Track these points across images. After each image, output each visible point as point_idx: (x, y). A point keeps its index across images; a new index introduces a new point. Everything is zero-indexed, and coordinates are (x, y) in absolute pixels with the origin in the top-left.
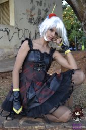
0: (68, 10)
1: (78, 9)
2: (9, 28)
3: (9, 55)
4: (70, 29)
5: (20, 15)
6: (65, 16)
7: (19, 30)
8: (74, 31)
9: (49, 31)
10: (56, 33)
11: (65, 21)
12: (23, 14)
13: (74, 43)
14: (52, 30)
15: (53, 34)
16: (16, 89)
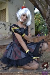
0: (37, 15)
1: (43, 12)
2: (6, 23)
3: (5, 38)
4: (38, 25)
5: (12, 16)
6: (36, 19)
8: (40, 27)
11: (36, 21)
12: (13, 16)
13: (41, 32)
14: (24, 15)
15: (25, 17)
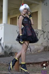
3: (38, 50)
7: (44, 33)
9: (24, 10)
10: (27, 10)
12: (47, 21)
14: (25, 9)
16: (21, 35)
